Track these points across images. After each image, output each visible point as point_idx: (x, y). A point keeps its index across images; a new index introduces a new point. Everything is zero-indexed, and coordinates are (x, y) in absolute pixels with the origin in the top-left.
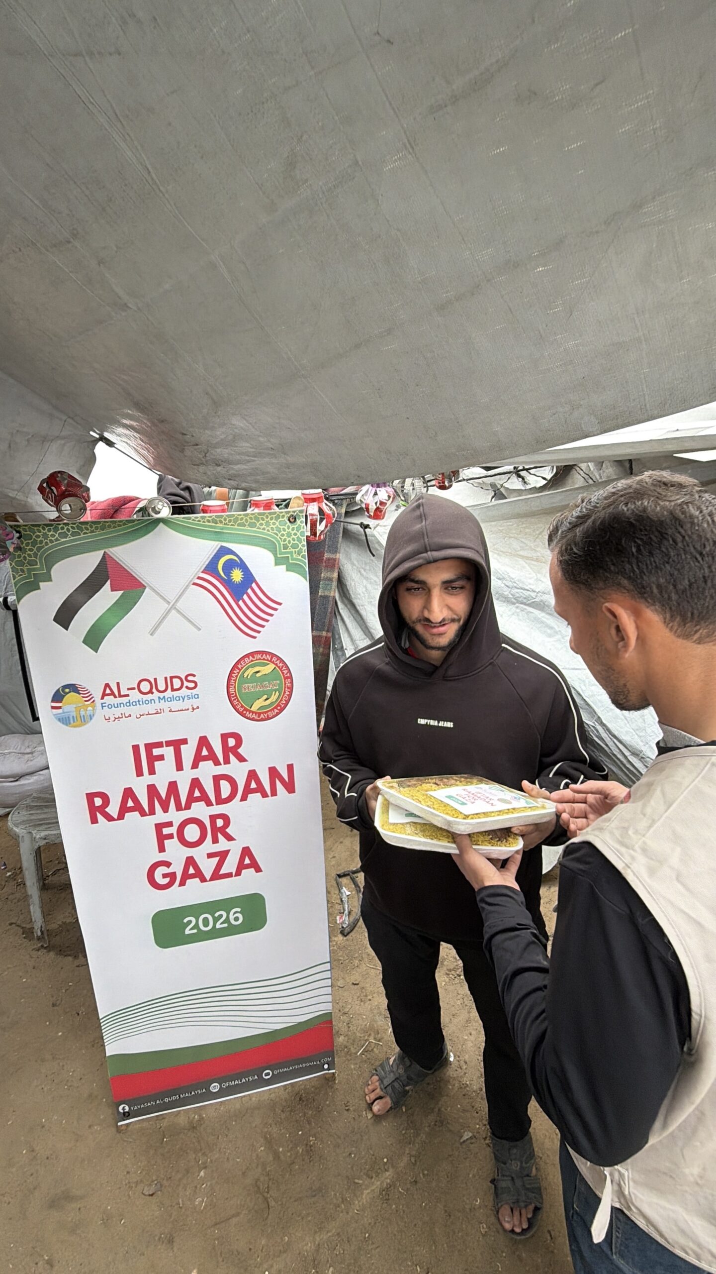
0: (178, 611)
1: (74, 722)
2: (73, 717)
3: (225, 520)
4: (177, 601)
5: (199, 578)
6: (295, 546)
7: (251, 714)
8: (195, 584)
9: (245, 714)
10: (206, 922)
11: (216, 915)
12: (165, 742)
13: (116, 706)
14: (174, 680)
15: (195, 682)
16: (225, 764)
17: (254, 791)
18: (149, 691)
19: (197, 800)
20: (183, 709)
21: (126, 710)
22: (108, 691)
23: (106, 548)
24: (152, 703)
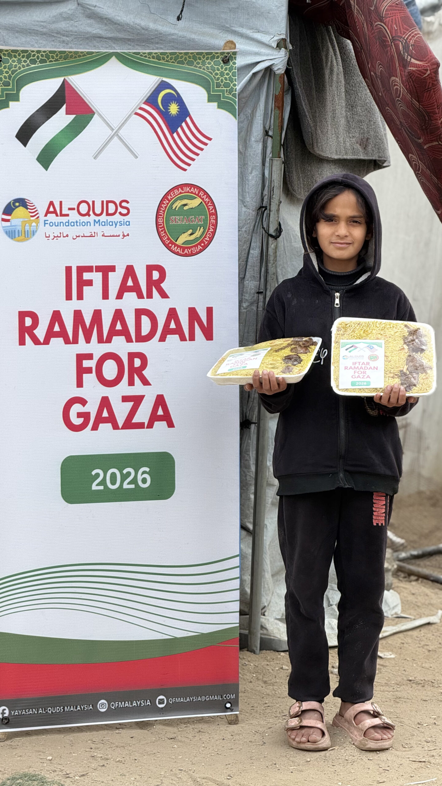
0: (120, 138)
1: (19, 236)
2: (19, 231)
3: (167, 57)
4: (120, 128)
5: (141, 109)
6: (227, 85)
7: (176, 247)
8: (137, 114)
9: (171, 247)
10: (113, 478)
11: (125, 471)
12: (96, 266)
13: (56, 224)
14: (110, 204)
15: (128, 209)
16: (147, 298)
17: (173, 332)
18: (87, 213)
19: (119, 333)
20: (115, 235)
21: (65, 230)
22: (51, 209)
23: (65, 76)
24: (87, 225)
